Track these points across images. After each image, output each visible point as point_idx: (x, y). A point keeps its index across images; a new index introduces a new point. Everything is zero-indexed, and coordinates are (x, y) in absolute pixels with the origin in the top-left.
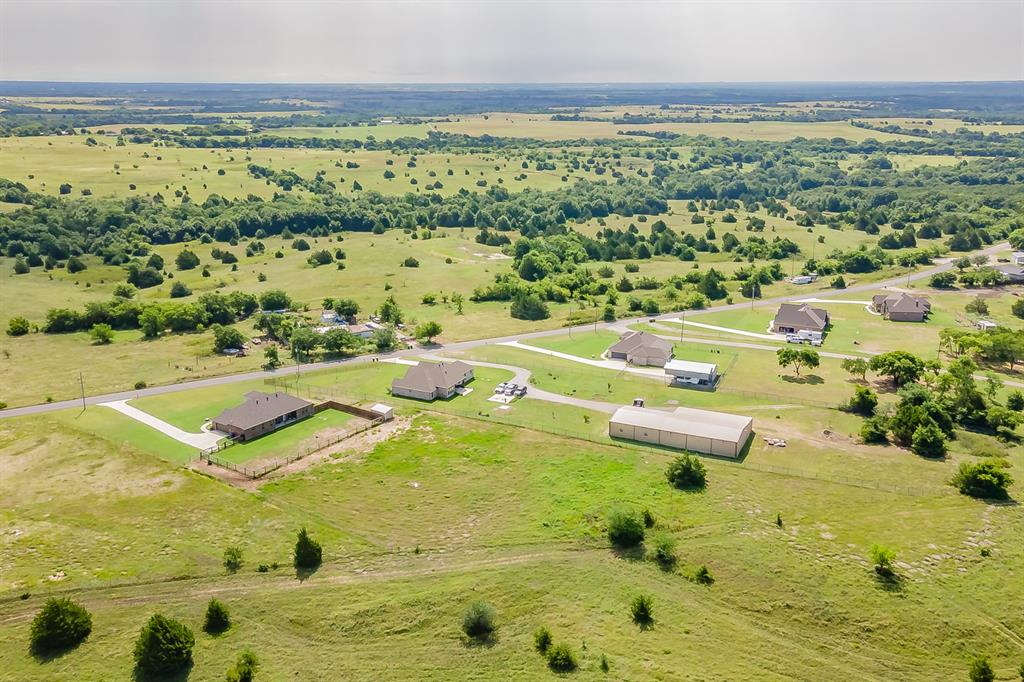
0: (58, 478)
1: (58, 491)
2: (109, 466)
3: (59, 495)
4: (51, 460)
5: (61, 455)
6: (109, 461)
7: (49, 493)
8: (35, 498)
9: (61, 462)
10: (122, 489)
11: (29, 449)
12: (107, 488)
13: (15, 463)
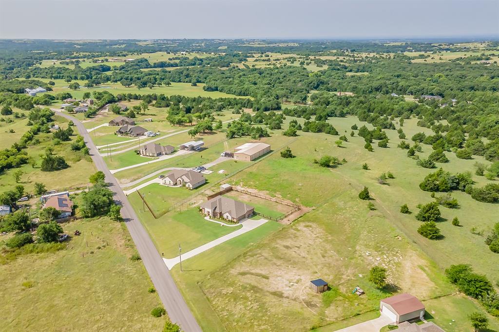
1: (321, 251)
2: (288, 243)
3: (325, 250)
6: (280, 245)
7: (325, 253)
8: (332, 256)
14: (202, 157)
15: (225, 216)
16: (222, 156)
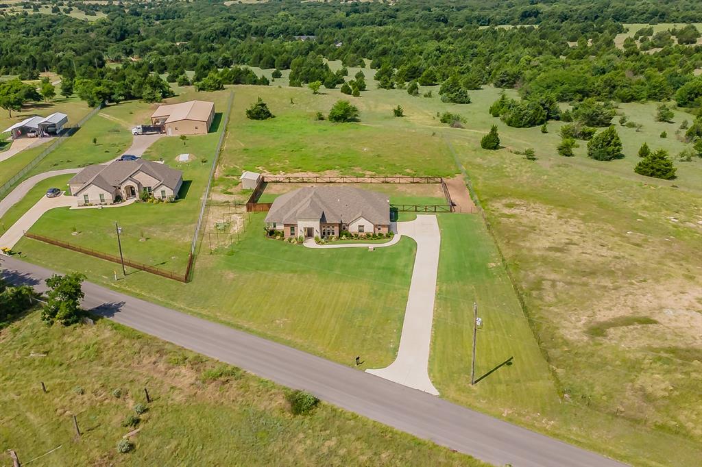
0: (610, 253)
1: (617, 239)
2: (545, 243)
3: (617, 234)
4: (603, 283)
5: (585, 284)
6: (538, 249)
7: (628, 240)
8: (646, 240)
9: (593, 273)
10: (554, 215)
11: (627, 322)
12: (566, 222)
13: (655, 304)
14: (95, 141)
15: (353, 229)
16: (137, 134)
